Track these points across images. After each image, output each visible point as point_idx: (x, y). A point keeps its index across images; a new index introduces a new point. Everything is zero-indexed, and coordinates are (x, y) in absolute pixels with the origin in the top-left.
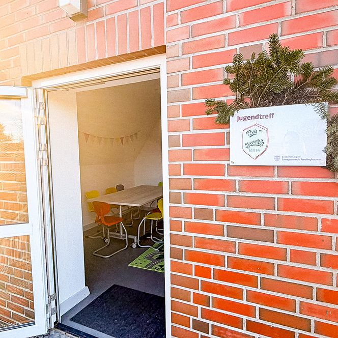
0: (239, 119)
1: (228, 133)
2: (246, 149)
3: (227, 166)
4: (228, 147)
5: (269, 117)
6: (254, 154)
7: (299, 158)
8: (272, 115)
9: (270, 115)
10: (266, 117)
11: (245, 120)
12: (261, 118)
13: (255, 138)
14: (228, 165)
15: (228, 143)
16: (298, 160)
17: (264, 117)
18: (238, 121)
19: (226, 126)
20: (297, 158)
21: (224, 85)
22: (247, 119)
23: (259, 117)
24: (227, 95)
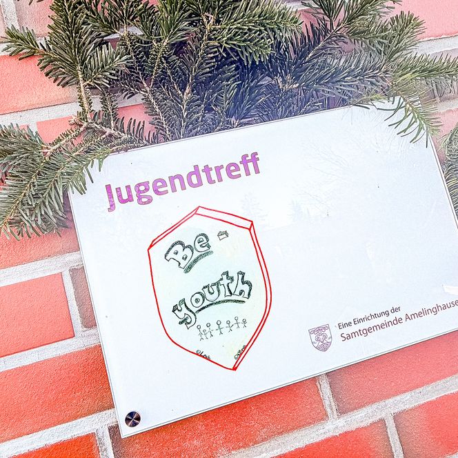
0: (117, 197)
1: (79, 274)
2: (179, 332)
3: (108, 442)
4: (91, 342)
5: (242, 171)
6: (224, 347)
7: (398, 315)
8: (250, 161)
9: (244, 160)
10: (232, 170)
11: (144, 200)
12: (211, 181)
13: (207, 272)
14: (114, 431)
15: (90, 322)
16: (399, 321)
17: (223, 172)
18: (112, 207)
19: (58, 243)
20: (392, 317)
21: (14, 61)
22: (151, 193)
23: (203, 175)
24: (35, 100)
